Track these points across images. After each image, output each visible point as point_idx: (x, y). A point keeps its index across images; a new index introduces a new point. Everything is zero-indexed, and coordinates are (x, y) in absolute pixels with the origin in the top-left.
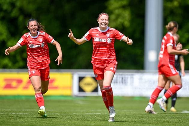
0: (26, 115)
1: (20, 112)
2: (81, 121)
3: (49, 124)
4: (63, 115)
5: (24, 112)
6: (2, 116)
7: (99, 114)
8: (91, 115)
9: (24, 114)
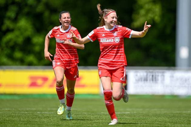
0: (51, 114)
1: (45, 111)
2: (109, 120)
3: (76, 123)
4: (90, 114)
5: (49, 111)
6: (27, 115)
7: (128, 114)
8: (120, 115)
9: (50, 113)
